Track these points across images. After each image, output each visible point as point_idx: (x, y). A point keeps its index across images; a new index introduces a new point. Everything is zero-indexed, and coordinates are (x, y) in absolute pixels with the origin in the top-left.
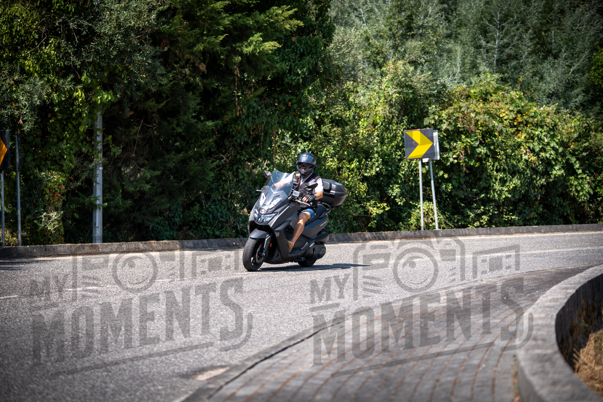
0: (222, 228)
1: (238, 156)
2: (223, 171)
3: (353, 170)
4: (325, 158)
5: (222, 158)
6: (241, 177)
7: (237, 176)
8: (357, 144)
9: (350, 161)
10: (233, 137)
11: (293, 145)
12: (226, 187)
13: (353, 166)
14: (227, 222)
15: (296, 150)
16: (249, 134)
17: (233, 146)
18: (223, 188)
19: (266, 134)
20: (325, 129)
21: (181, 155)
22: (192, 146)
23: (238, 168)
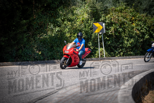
0: (29, 57)
1: (35, 33)
2: (30, 38)
3: (75, 37)
4: (65, 33)
5: (29, 33)
6: (36, 40)
7: (35, 39)
8: (77, 28)
9: (74, 34)
10: (33, 26)
11: (54, 29)
12: (31, 43)
13: (75, 36)
14: (31, 55)
15: (55, 30)
16: (39, 25)
17: (33, 29)
18: (30, 44)
19: (45, 25)
20: (65, 22)
21: (15, 32)
22: (19, 29)
23: (35, 37)
